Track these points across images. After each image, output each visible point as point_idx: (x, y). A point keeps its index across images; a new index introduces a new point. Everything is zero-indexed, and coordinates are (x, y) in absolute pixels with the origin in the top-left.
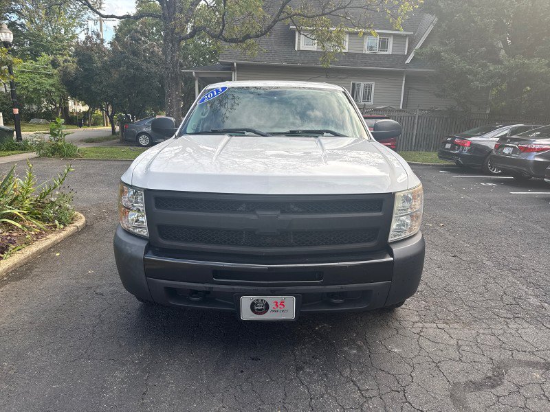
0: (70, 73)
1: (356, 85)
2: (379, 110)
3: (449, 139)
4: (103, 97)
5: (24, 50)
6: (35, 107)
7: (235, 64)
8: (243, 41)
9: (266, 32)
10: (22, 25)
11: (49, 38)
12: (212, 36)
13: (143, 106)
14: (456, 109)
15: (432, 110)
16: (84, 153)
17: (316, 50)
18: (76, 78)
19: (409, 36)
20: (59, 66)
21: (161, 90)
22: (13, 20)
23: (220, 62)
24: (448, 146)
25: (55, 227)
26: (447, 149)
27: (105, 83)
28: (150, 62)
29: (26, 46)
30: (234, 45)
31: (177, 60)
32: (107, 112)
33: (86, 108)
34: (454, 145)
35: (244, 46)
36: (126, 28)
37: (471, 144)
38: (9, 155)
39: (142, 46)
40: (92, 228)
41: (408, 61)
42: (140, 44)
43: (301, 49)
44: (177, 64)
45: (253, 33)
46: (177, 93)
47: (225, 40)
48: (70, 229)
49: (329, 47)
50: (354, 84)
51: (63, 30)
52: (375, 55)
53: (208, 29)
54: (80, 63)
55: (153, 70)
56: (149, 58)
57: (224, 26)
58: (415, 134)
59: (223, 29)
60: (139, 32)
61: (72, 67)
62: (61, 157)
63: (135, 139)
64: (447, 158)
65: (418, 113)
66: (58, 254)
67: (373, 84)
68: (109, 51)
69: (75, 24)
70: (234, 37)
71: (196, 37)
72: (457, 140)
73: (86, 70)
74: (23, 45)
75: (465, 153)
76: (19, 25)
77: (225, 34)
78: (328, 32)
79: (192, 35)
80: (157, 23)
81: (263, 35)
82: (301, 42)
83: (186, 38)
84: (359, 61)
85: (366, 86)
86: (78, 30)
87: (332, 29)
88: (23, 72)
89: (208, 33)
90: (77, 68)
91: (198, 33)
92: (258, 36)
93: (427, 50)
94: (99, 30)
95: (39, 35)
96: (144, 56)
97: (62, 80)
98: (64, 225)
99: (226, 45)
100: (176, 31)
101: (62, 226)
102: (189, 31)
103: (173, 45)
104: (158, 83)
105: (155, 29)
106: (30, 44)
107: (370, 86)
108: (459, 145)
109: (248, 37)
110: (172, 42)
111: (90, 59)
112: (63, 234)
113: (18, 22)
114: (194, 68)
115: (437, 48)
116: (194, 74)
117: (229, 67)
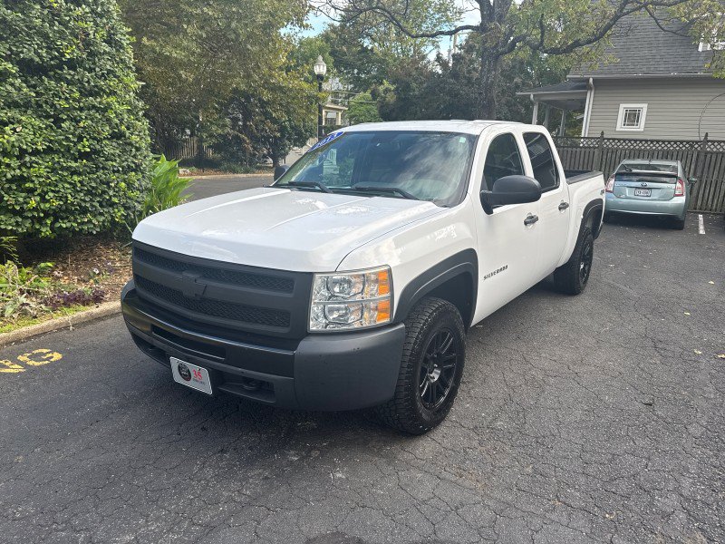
0: (387, 104)
7: (591, 80)
8: (568, 50)
9: (602, 35)
12: (532, 47)
18: (393, 110)
20: (379, 96)
23: (570, 79)
47: (546, 51)
53: (527, 38)
57: (543, 33)
59: (542, 37)
61: (392, 97)
79: (511, 48)
83: (504, 53)
88: (361, 103)
89: (528, 44)
92: (589, 42)
97: (379, 112)
103: (489, 63)
109: (577, 44)
110: (488, 60)
111: (407, 87)
116: (532, 96)
117: (583, 85)
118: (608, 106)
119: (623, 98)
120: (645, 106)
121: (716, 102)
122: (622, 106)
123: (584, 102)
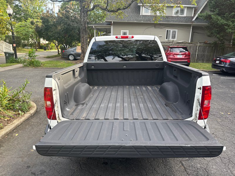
0: (39, 27)
1: (168, 31)
2: (180, 43)
3: (218, 59)
4: (53, 38)
5: (21, 17)
6: (26, 42)
7: (112, 22)
8: (117, 11)
9: (128, 7)
10: (21, 6)
11: (32, 11)
12: (102, 9)
13: (71, 42)
14: (218, 43)
15: (205, 43)
16: (43, 65)
17: (150, 15)
18: (42, 30)
19: (195, 7)
20: (34, 24)
21: (79, 35)
22: (17, 4)
23: (106, 21)
24: (218, 62)
25: (19, 114)
26: (217, 63)
27: (54, 32)
28: (74, 22)
29: (22, 15)
30: (112, 13)
31: (86, 21)
32: (56, 44)
33: (47, 42)
34: (221, 62)
35: (117, 13)
36: (64, 7)
37: (230, 61)
38: (11, 65)
39: (71, 14)
40: (40, 113)
41: (194, 19)
42: (69, 13)
43: (143, 14)
44: (86, 23)
45: (122, 7)
46: (86, 36)
47: (108, 11)
48: (27, 115)
49: (158, 13)
50: (167, 31)
51: (38, 8)
52: (178, 17)
53: (100, 6)
54: (43, 22)
55: (75, 25)
56: (74, 20)
57: (108, 4)
58: (197, 54)
59: (107, 6)
60: (69, 8)
61: (40, 25)
62: (33, 67)
63: (67, 57)
64: (216, 68)
65: (199, 44)
66: (17, 135)
67: (177, 30)
68: (56, 17)
69: (43, 5)
70: (113, 9)
71: (95, 10)
72: (222, 59)
73: (46, 26)
74: (21, 15)
75: (226, 66)
76: (19, 6)
77: (109, 8)
78: (158, 6)
79: (93, 9)
80: (78, 4)
81: (126, 8)
82: (143, 11)
83: (90, 11)
84: (170, 20)
85: (173, 32)
86: (44, 8)
87: (160, 5)
89: (100, 8)
90: (42, 25)
91: (95, 8)
92: (124, 9)
93: (204, 14)
94: (53, 8)
95: (27, 10)
96: (72, 19)
97: (36, 30)
98: (24, 113)
99: (109, 13)
100: (86, 7)
101: (23, 113)
102: (92, 7)
103: (84, 14)
104: (77, 32)
105: (77, 6)
106: (24, 14)
107: (175, 32)
108: (223, 62)
109: (119, 9)
110: (84, 13)
111: (48, 21)
112: (23, 119)
113: (19, 5)
114: (94, 24)
115: (210, 13)
116: (94, 27)
117: (110, 24)
118: (118, 31)
119: (121, 29)
120: (128, 31)
121: (146, 30)
122: (122, 31)
123: (110, 29)
